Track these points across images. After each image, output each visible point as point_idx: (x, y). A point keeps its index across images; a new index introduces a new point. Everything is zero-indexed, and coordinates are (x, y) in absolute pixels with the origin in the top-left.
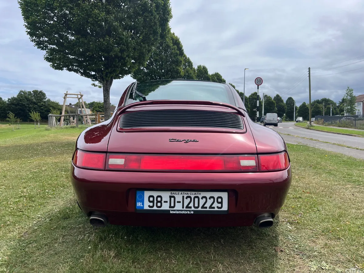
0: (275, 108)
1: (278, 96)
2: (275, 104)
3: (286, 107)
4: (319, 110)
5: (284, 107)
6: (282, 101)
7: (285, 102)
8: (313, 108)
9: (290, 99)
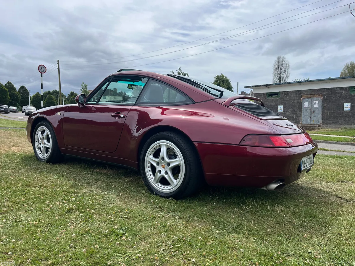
0: (7, 96)
1: (9, 83)
2: (8, 92)
3: (20, 96)
4: (52, 101)
5: (17, 96)
6: (15, 89)
7: (18, 91)
8: (47, 99)
9: (23, 88)
